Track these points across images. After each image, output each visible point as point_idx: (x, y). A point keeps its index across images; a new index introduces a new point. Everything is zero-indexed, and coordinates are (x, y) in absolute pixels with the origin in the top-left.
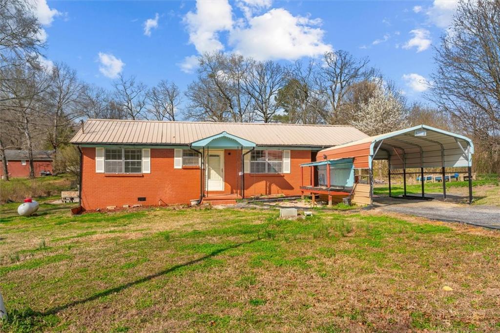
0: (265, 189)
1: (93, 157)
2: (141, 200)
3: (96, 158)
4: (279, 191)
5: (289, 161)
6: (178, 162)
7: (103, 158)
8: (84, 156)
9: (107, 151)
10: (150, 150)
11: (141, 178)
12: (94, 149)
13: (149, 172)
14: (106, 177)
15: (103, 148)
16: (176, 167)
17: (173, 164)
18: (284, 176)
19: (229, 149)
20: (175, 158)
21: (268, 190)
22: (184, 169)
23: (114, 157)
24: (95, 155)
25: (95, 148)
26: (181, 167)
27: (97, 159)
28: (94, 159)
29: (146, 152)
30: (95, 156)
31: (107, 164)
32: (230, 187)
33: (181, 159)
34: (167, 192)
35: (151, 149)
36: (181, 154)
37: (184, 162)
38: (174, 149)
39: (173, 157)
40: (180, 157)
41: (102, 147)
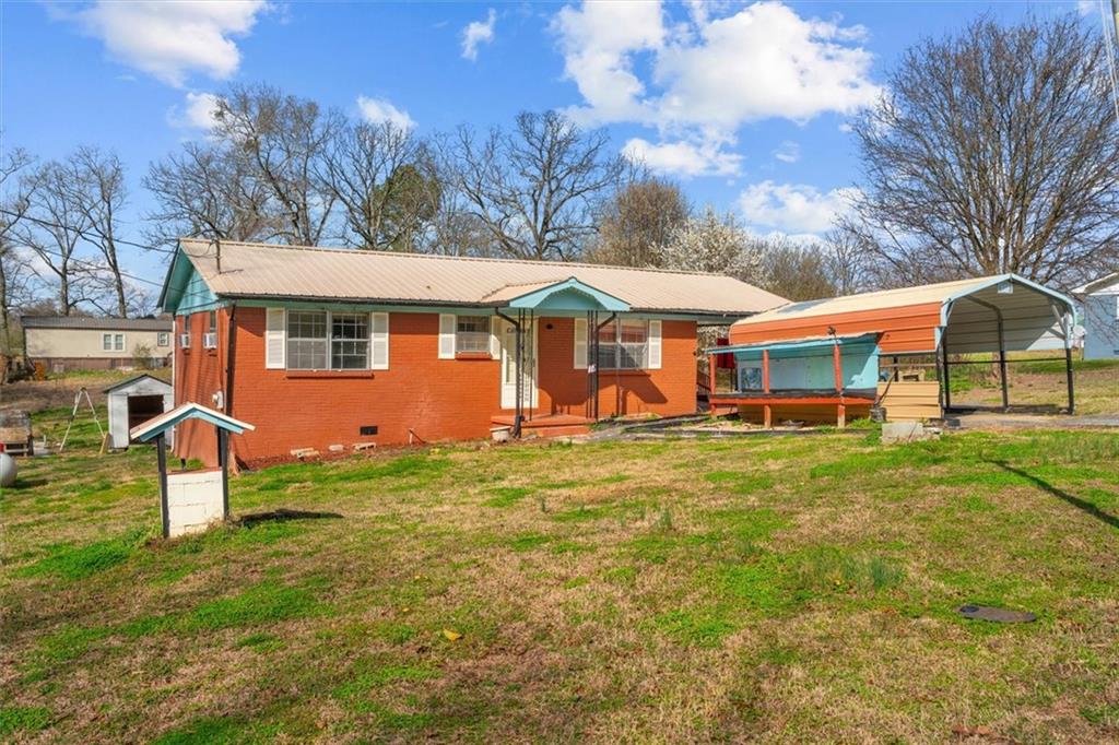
0: (615, 403)
1: (259, 330)
2: (367, 434)
3: (267, 332)
4: (642, 407)
5: (660, 344)
6: (447, 345)
7: (284, 332)
8: (239, 328)
9: (292, 317)
10: (387, 314)
11: (368, 380)
12: (263, 311)
13: (385, 366)
14: (290, 378)
15: (283, 309)
16: (441, 356)
17: (437, 349)
18: (649, 375)
19: (551, 316)
20: (441, 336)
21: (621, 403)
22: (459, 359)
23: (307, 332)
24: (265, 325)
25: (264, 309)
26: (452, 356)
27: (270, 336)
28: (261, 335)
29: (379, 318)
30: (265, 329)
31: (291, 349)
32: (549, 399)
33: (453, 336)
34: (424, 413)
35: (391, 314)
36: (454, 326)
37: (459, 345)
38: (437, 315)
39: (437, 333)
40: (451, 333)
41: (278, 306)
